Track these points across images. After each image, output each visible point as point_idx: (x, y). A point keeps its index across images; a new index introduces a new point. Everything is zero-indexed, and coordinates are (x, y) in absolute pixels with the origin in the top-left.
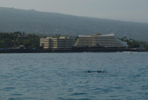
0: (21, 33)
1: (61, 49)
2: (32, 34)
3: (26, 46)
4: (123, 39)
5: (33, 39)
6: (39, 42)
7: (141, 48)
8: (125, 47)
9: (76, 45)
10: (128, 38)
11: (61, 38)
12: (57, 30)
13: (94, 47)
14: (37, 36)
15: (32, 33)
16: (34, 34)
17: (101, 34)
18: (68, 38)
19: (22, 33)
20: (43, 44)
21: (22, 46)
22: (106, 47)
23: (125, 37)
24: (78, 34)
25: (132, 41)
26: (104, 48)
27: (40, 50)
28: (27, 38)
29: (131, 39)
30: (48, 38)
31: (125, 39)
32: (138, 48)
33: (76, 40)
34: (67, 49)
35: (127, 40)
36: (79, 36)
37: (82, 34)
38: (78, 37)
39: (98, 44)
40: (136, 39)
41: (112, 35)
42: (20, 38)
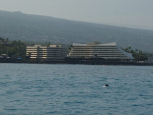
0: (3, 40)
1: (52, 59)
2: (17, 41)
3: (10, 54)
4: (127, 49)
5: (18, 47)
6: (25, 51)
7: (149, 61)
8: (129, 59)
9: (69, 55)
10: (133, 49)
11: (51, 46)
12: (47, 37)
13: (91, 59)
14: (23, 44)
15: (17, 39)
16: (20, 41)
17: (100, 43)
18: (60, 46)
19: (5, 39)
20: (30, 53)
21: (4, 54)
22: (106, 58)
23: (130, 48)
24: (72, 43)
25: (138, 52)
26: (104, 59)
27: (27, 60)
28: (11, 46)
29: (137, 50)
30: (36, 46)
31: (130, 50)
32: (146, 61)
33: (70, 49)
34: (58, 59)
35: (132, 51)
36: (74, 44)
37: (77, 43)
38: (72, 46)
39: (96, 55)
40: (144, 50)
41: (114, 44)
42: (3, 45)
